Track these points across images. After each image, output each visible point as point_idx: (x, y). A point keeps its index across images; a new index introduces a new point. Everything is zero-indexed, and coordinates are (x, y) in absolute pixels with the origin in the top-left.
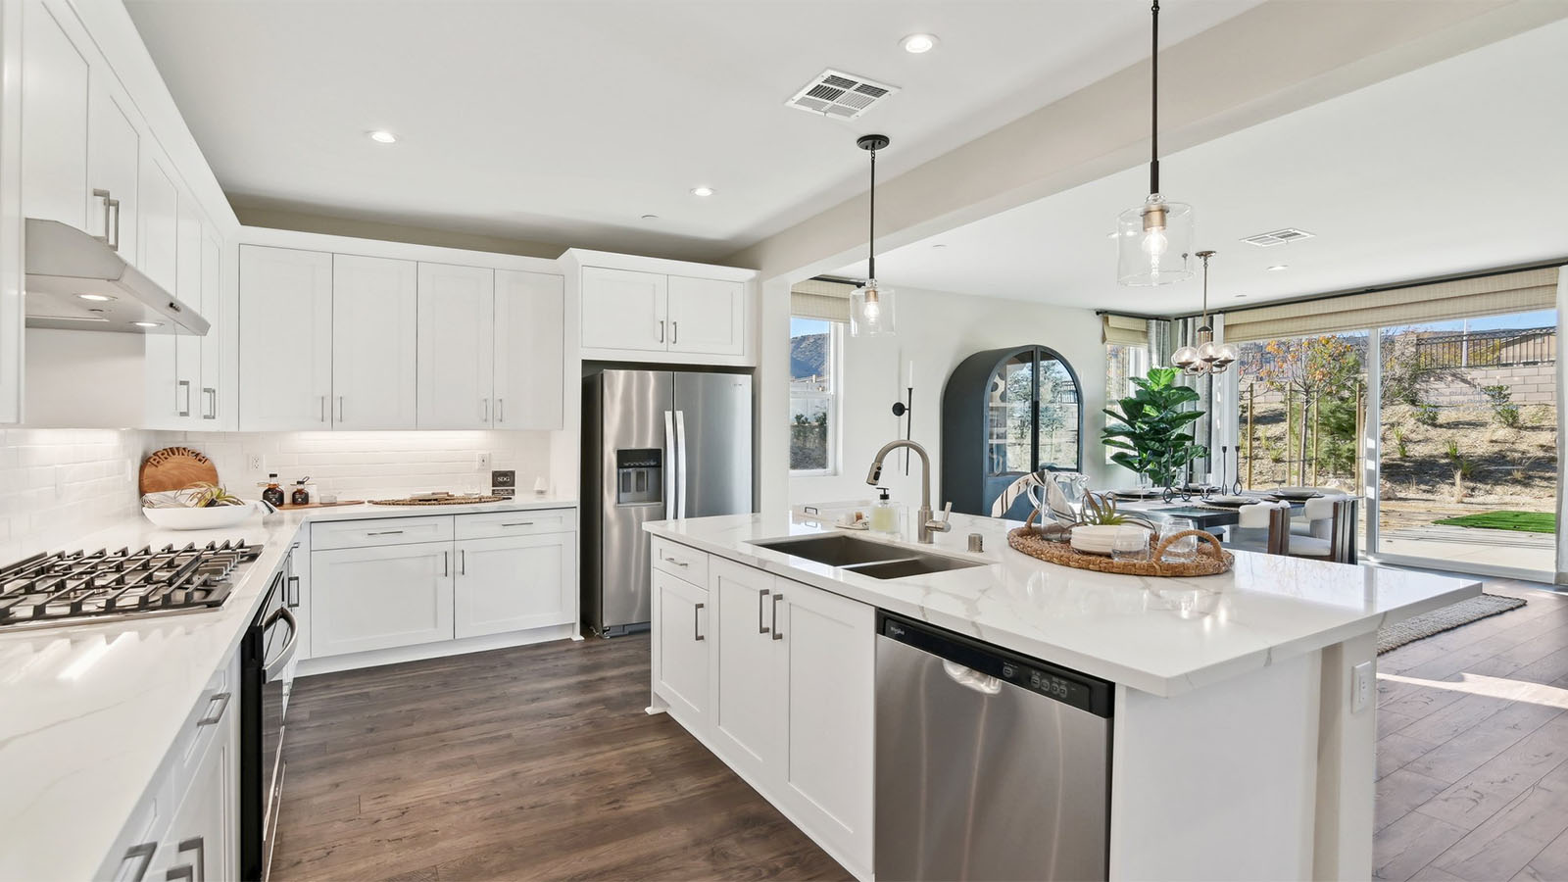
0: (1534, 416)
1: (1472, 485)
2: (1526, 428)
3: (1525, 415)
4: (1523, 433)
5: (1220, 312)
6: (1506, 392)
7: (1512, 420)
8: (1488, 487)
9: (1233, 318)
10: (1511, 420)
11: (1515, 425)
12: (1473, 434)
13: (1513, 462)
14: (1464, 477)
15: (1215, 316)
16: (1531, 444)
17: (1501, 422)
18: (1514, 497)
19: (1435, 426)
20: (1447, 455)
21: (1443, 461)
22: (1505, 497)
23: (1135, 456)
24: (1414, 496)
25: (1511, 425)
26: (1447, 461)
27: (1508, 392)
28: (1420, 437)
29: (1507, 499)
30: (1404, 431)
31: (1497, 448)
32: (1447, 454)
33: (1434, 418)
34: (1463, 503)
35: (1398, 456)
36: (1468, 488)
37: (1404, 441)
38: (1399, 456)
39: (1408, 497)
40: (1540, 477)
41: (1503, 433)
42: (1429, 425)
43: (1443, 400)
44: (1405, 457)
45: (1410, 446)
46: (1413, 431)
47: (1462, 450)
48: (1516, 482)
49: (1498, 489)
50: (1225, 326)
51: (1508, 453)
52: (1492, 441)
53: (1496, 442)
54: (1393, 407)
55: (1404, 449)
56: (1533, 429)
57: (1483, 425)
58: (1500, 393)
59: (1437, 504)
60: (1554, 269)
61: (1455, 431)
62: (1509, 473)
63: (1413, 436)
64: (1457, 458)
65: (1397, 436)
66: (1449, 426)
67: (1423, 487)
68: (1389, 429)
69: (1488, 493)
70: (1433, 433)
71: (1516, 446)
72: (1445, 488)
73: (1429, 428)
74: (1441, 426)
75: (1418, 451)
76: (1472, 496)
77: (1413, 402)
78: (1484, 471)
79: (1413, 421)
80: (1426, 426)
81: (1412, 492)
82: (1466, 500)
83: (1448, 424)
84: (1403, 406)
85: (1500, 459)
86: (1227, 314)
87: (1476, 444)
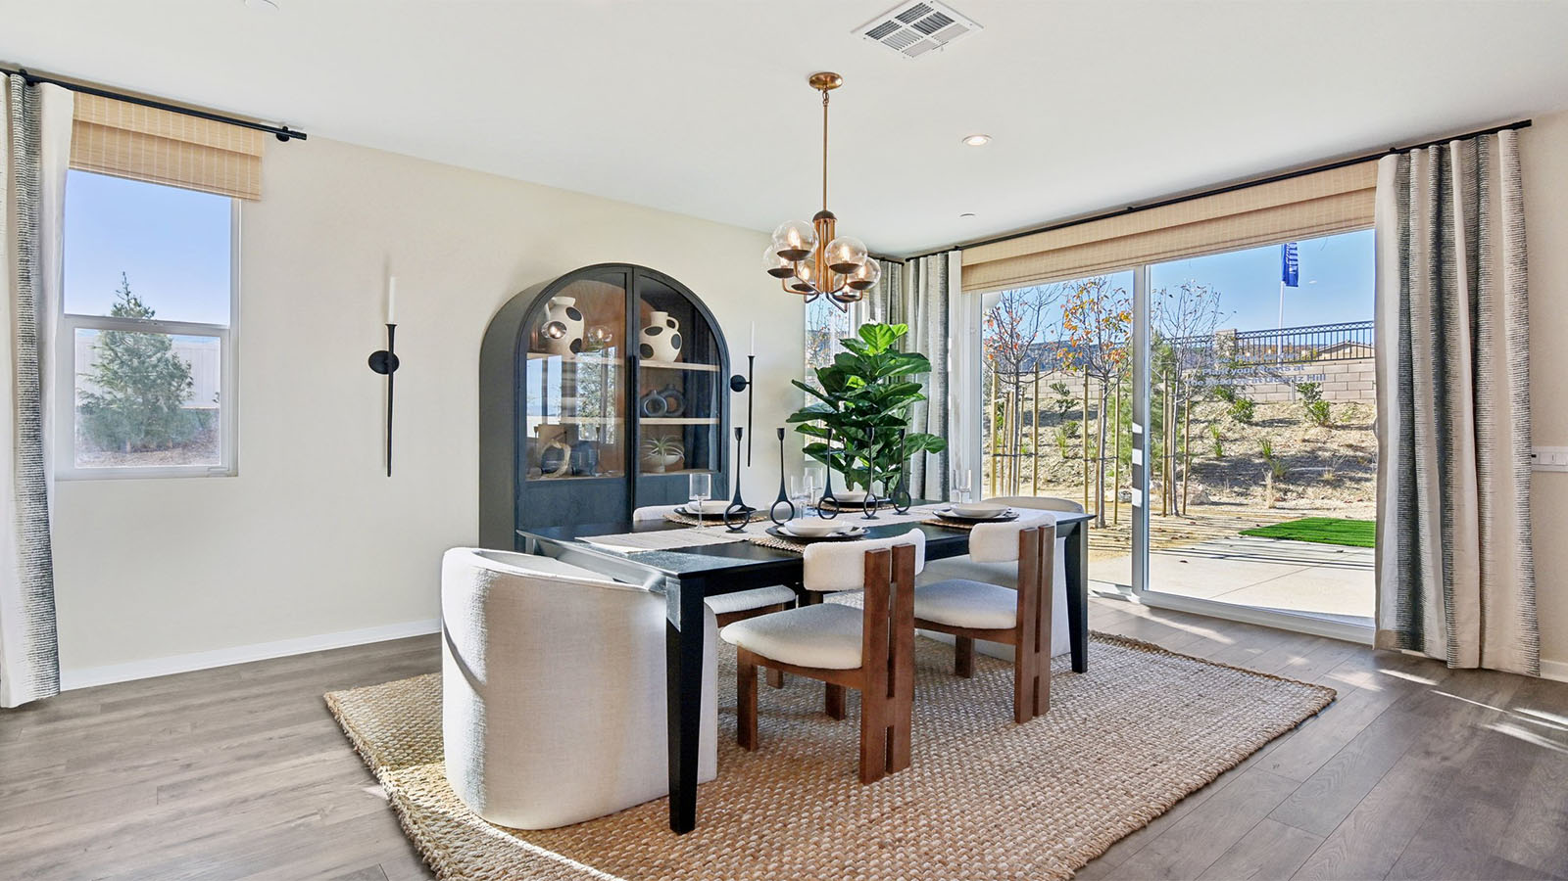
0: (1344, 414)
1: (1282, 486)
2: (1337, 427)
3: (1336, 413)
4: (1334, 432)
5: (956, 248)
6: (1317, 390)
7: (1322, 415)
8: (1300, 489)
9: (973, 256)
10: (1322, 418)
11: (1327, 424)
12: (1287, 433)
13: (1324, 462)
14: (1276, 478)
15: (950, 253)
16: (1339, 443)
17: (1313, 420)
18: (1325, 501)
19: (1250, 424)
20: (1261, 455)
21: (1257, 461)
22: (1316, 501)
23: (839, 449)
24: (1227, 500)
25: (1322, 424)
26: (1261, 461)
27: (1320, 389)
28: (1237, 436)
29: (1318, 503)
30: (1220, 429)
31: (1309, 447)
32: (1261, 453)
33: (1250, 416)
34: (1275, 508)
35: (1213, 455)
36: (1280, 490)
37: (1221, 439)
38: (1215, 456)
39: (1221, 501)
40: (1351, 479)
41: (1316, 432)
42: (1245, 423)
43: (1258, 398)
44: (1220, 457)
45: (1227, 445)
46: (1229, 430)
47: (1276, 451)
48: (1327, 483)
49: (1310, 490)
50: (963, 267)
51: (1320, 453)
52: (1304, 441)
53: (1308, 441)
54: (1212, 404)
55: (1219, 447)
56: (1343, 427)
57: (1296, 423)
58: (1312, 391)
59: (1249, 509)
60: (1372, 163)
61: (1270, 429)
62: (1320, 474)
63: (1229, 434)
64: (1271, 458)
65: (1214, 434)
66: (1264, 424)
67: (1236, 489)
68: (1207, 427)
69: (1300, 496)
70: (1249, 431)
71: (1328, 445)
72: (1257, 490)
73: (1245, 426)
74: (1257, 424)
75: (1234, 450)
76: (1285, 500)
77: (1231, 398)
78: (1295, 472)
79: (1230, 418)
80: (1242, 424)
81: (1224, 495)
82: (1278, 504)
83: (1263, 421)
84: (1221, 404)
85: (1312, 458)
86: (966, 251)
87: (1289, 443)
